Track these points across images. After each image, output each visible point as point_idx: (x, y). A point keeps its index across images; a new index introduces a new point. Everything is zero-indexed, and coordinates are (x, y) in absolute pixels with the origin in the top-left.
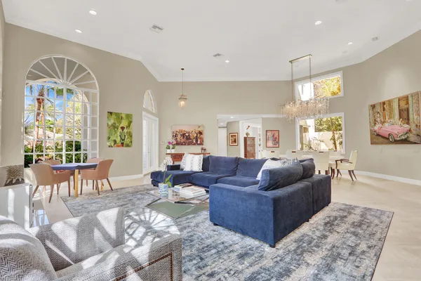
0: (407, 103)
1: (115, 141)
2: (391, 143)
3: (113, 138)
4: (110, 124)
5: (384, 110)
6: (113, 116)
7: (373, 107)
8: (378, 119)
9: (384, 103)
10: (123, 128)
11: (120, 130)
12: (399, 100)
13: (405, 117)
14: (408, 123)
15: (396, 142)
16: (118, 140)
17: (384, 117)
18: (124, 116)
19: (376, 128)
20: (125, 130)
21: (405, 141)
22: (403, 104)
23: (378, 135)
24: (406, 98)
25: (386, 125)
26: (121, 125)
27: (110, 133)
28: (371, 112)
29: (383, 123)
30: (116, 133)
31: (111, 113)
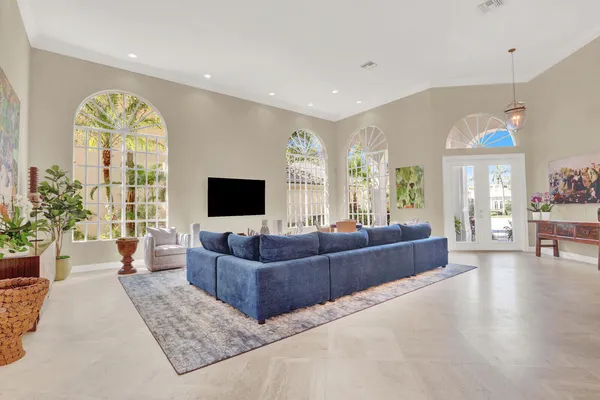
1: (404, 201)
3: (401, 198)
4: (399, 181)
6: (402, 172)
10: (412, 185)
11: (409, 188)
16: (408, 200)
18: (413, 170)
20: (415, 187)
26: (410, 182)
27: (399, 193)
30: (405, 192)
31: (399, 169)
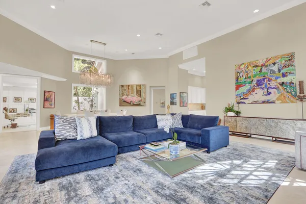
0: (141, 88)
2: (132, 105)
5: (129, 89)
7: (122, 86)
8: (125, 93)
9: (129, 86)
12: (137, 86)
13: (139, 94)
14: (140, 97)
15: (134, 105)
17: (129, 92)
19: (123, 98)
21: (139, 105)
22: (138, 88)
23: (124, 101)
24: (140, 86)
25: (129, 96)
28: (121, 89)
29: (128, 95)
